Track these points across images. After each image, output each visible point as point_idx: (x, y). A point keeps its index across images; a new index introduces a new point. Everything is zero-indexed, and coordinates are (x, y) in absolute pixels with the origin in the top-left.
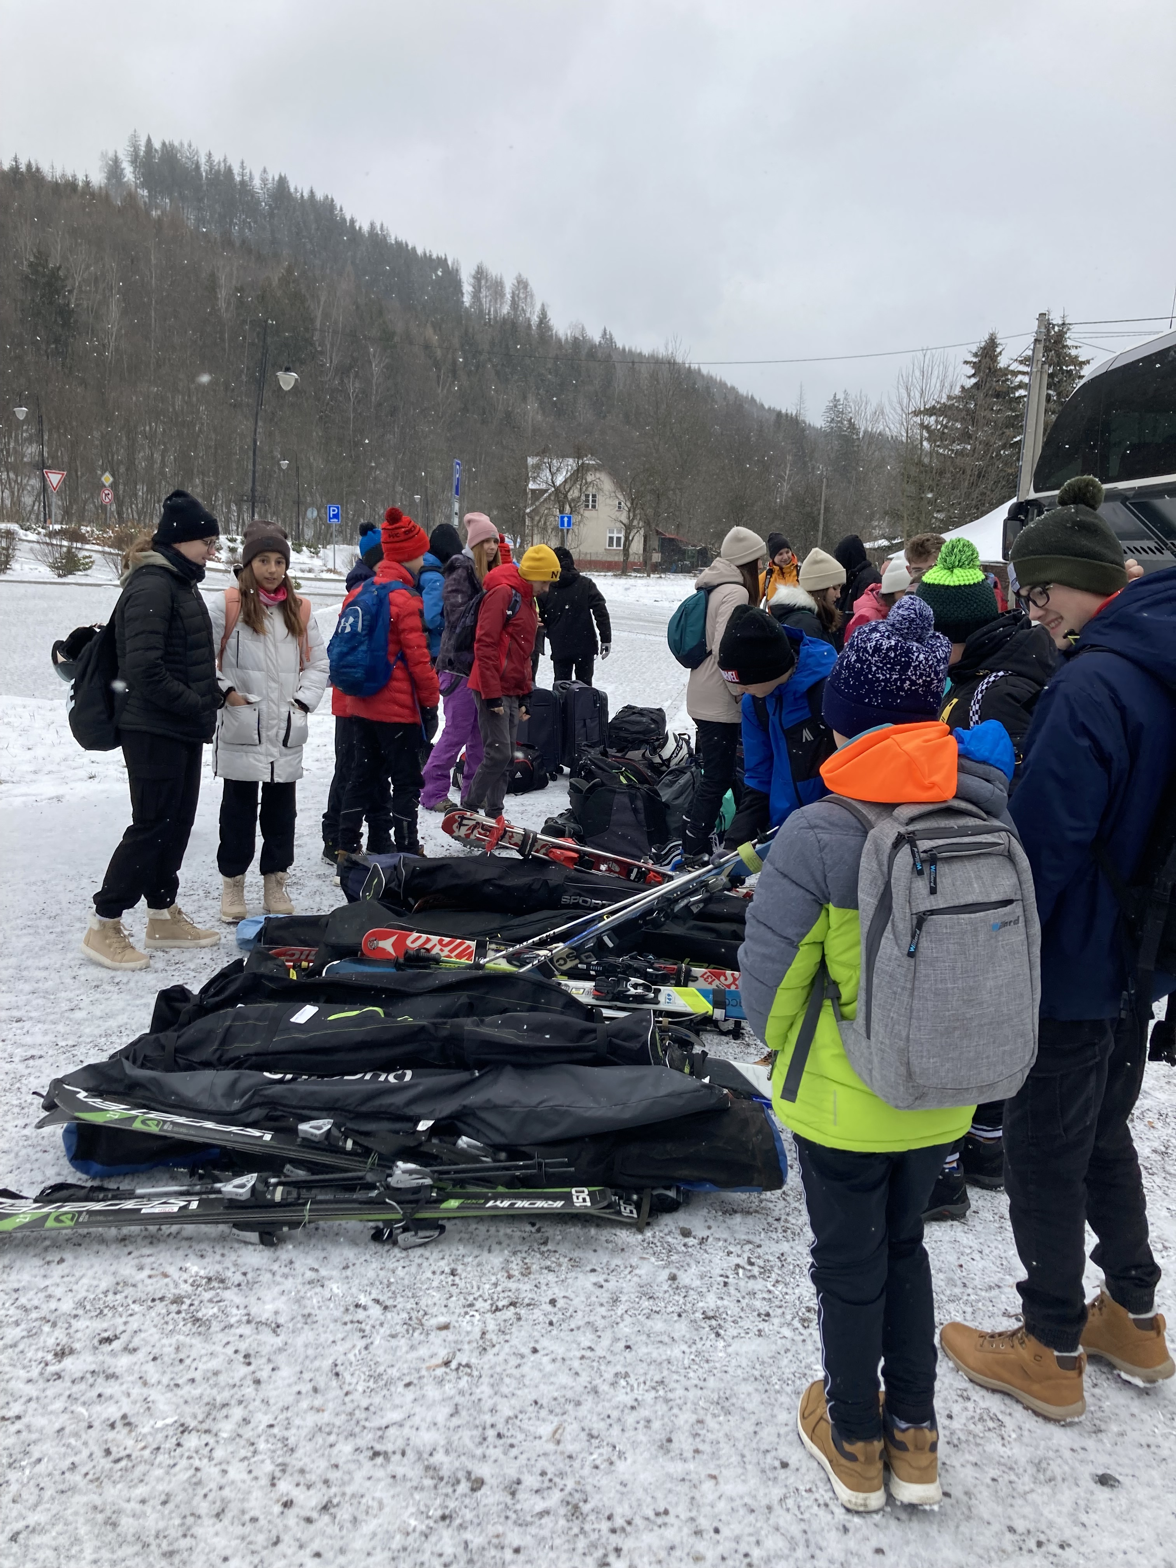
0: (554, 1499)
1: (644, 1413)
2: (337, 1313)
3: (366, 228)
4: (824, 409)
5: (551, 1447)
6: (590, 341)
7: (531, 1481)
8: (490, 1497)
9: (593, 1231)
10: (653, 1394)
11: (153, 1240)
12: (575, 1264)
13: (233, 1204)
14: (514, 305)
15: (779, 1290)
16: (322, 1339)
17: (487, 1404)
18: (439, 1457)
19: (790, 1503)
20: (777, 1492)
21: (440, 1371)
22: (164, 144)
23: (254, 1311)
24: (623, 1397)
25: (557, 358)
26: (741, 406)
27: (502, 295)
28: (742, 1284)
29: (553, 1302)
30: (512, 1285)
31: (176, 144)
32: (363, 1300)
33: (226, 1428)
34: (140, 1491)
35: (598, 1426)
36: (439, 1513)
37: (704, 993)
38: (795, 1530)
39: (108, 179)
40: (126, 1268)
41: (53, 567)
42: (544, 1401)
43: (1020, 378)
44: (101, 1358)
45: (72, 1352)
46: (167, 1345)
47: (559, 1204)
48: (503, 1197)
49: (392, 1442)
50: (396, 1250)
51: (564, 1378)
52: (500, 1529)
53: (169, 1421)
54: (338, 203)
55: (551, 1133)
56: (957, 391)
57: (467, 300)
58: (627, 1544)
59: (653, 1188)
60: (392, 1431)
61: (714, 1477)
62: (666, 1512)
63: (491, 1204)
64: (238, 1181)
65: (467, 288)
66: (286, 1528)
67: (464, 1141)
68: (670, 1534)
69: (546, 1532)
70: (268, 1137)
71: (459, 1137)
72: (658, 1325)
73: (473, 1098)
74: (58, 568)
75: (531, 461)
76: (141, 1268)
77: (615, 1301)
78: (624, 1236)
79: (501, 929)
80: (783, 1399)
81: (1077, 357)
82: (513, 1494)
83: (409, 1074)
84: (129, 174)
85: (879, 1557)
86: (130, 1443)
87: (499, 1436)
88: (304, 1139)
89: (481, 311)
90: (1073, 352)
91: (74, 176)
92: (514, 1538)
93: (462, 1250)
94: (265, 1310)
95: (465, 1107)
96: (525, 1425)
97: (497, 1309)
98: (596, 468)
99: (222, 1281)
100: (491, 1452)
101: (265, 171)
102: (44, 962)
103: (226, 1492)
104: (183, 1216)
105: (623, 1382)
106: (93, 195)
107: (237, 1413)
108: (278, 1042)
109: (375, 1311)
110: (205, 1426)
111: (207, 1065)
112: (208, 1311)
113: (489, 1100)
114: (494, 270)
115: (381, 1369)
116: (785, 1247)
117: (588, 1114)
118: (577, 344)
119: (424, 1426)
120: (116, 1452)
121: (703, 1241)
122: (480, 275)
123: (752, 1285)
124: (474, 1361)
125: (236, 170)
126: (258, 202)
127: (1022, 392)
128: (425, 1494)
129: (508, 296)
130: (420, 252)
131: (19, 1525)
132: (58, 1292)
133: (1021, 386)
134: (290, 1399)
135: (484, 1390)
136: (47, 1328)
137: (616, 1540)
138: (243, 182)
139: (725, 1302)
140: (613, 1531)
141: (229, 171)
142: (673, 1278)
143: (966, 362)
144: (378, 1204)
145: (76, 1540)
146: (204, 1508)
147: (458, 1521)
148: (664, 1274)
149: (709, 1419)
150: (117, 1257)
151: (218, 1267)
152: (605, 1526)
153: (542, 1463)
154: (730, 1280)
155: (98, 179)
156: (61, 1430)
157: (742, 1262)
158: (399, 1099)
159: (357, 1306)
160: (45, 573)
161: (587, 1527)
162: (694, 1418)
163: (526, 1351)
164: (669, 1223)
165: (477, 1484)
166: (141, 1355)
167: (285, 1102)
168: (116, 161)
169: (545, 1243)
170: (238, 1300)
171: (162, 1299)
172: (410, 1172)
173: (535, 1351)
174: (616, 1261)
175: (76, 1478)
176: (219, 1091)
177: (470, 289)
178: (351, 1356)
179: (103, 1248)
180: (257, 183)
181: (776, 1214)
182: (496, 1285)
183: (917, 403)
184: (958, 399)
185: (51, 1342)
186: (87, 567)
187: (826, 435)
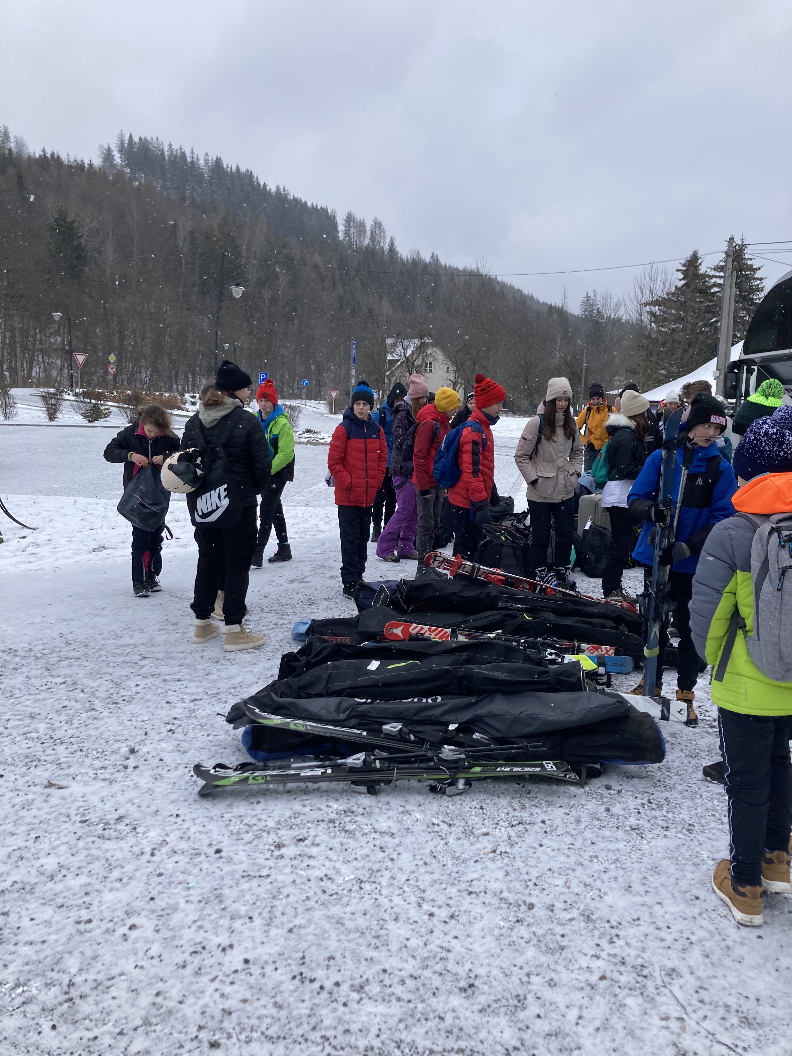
0: (575, 913)
1: (612, 874)
2: (424, 828)
3: (273, 190)
4: (580, 303)
5: (565, 890)
6: (423, 261)
7: (559, 905)
8: (540, 912)
9: (555, 787)
10: (614, 865)
11: (306, 792)
12: (549, 804)
13: (353, 770)
14: (373, 238)
15: (670, 815)
16: (420, 840)
17: (524, 870)
18: (505, 894)
19: (705, 915)
20: (696, 911)
21: (492, 855)
22: (140, 139)
23: (377, 826)
24: (597, 866)
25: (401, 273)
26: (525, 302)
27: (364, 232)
28: (648, 812)
29: (543, 822)
30: (516, 813)
31: (149, 138)
32: (435, 821)
33: (384, 881)
34: (349, 909)
35: (588, 881)
36: (515, 919)
37: (592, 658)
38: (712, 927)
39: (104, 162)
40: (297, 806)
41: (85, 416)
42: (554, 869)
43: (714, 280)
44: (301, 848)
45: (284, 846)
46: (335, 843)
47: (538, 769)
48: (505, 766)
49: (477, 886)
50: (445, 797)
51: (562, 858)
52: (550, 926)
53: (352, 877)
54: (255, 174)
55: (528, 730)
56: (673, 290)
57: (341, 235)
58: (621, 933)
59: (587, 763)
60: (475, 883)
61: (660, 903)
62: (639, 919)
63: (499, 769)
64: (355, 757)
65: (341, 228)
66: (434, 926)
67: (476, 736)
68: (643, 929)
69: (576, 928)
70: (365, 733)
71: (473, 733)
72: (606, 833)
73: (480, 711)
74: (87, 417)
75: (389, 341)
76: (304, 806)
77: (578, 822)
78: (573, 789)
79: (464, 622)
80: (687, 867)
81: (752, 265)
82: (552, 911)
83: (439, 699)
84: (117, 158)
85: (760, 940)
86: (335, 887)
87: (535, 884)
88: (386, 734)
89: (351, 242)
90: (749, 262)
91: (82, 161)
92: (559, 930)
93: (483, 797)
94: (383, 825)
95: (476, 716)
96: (547, 880)
97: (513, 826)
98: (433, 345)
99: (353, 812)
100: (532, 892)
101: (207, 154)
102: (180, 649)
103: (396, 909)
104: (324, 777)
105: (595, 860)
106: (95, 172)
107: (387, 874)
108: (362, 680)
109: (444, 827)
110: (372, 879)
111: (319, 695)
112: (350, 827)
113: (490, 712)
114: (358, 216)
115: (458, 855)
116: (667, 794)
117: (551, 718)
118: (416, 263)
119: (492, 880)
120: (329, 892)
121: (619, 792)
122: (349, 219)
123: (653, 813)
124: (508, 850)
125: (188, 154)
126: (202, 176)
127: (715, 289)
128: (503, 911)
129: (369, 233)
130: (309, 204)
131: (291, 925)
132: (264, 817)
133: (715, 285)
134: (414, 868)
135: (519, 863)
136: (265, 834)
137: (614, 931)
138: (192, 162)
139: (641, 822)
140: (612, 927)
141: (183, 155)
142: (608, 810)
143: (678, 270)
144: (436, 769)
145: (325, 931)
146: (386, 916)
147: (526, 923)
148: (602, 808)
149: (649, 877)
150: (289, 801)
151: (348, 806)
152: (607, 925)
153: (563, 897)
154: (641, 811)
155: (97, 162)
156: (294, 882)
157: (645, 801)
158: (437, 712)
159: (434, 824)
160: (80, 419)
161: (597, 926)
162: (641, 876)
163: (536, 845)
164: (597, 784)
165: (531, 907)
166: (323, 847)
167: (370, 714)
168: (109, 150)
169: (529, 793)
170: (365, 821)
171: (323, 821)
172: (453, 751)
173: (541, 845)
174: (572, 803)
175: (311, 903)
176: (332, 709)
177: (343, 228)
178: (439, 848)
179: (279, 796)
180: (202, 162)
181: (658, 778)
182: (508, 814)
183: (647, 298)
184: (673, 294)
185: (270, 841)
186: (107, 415)
187: (582, 320)
